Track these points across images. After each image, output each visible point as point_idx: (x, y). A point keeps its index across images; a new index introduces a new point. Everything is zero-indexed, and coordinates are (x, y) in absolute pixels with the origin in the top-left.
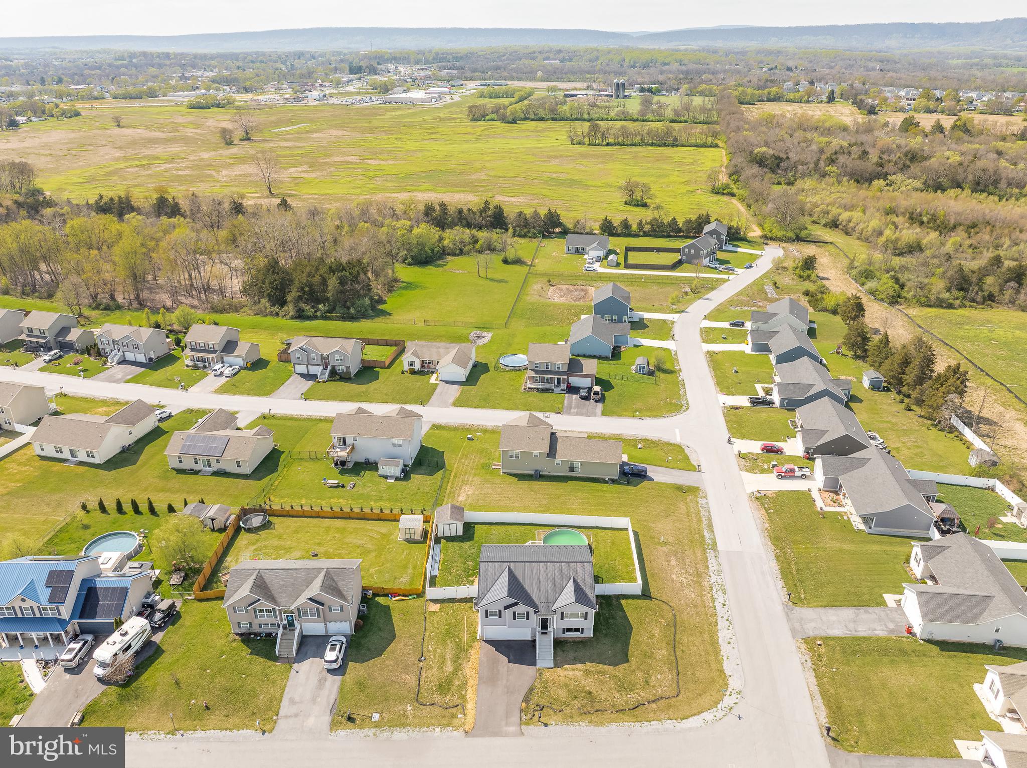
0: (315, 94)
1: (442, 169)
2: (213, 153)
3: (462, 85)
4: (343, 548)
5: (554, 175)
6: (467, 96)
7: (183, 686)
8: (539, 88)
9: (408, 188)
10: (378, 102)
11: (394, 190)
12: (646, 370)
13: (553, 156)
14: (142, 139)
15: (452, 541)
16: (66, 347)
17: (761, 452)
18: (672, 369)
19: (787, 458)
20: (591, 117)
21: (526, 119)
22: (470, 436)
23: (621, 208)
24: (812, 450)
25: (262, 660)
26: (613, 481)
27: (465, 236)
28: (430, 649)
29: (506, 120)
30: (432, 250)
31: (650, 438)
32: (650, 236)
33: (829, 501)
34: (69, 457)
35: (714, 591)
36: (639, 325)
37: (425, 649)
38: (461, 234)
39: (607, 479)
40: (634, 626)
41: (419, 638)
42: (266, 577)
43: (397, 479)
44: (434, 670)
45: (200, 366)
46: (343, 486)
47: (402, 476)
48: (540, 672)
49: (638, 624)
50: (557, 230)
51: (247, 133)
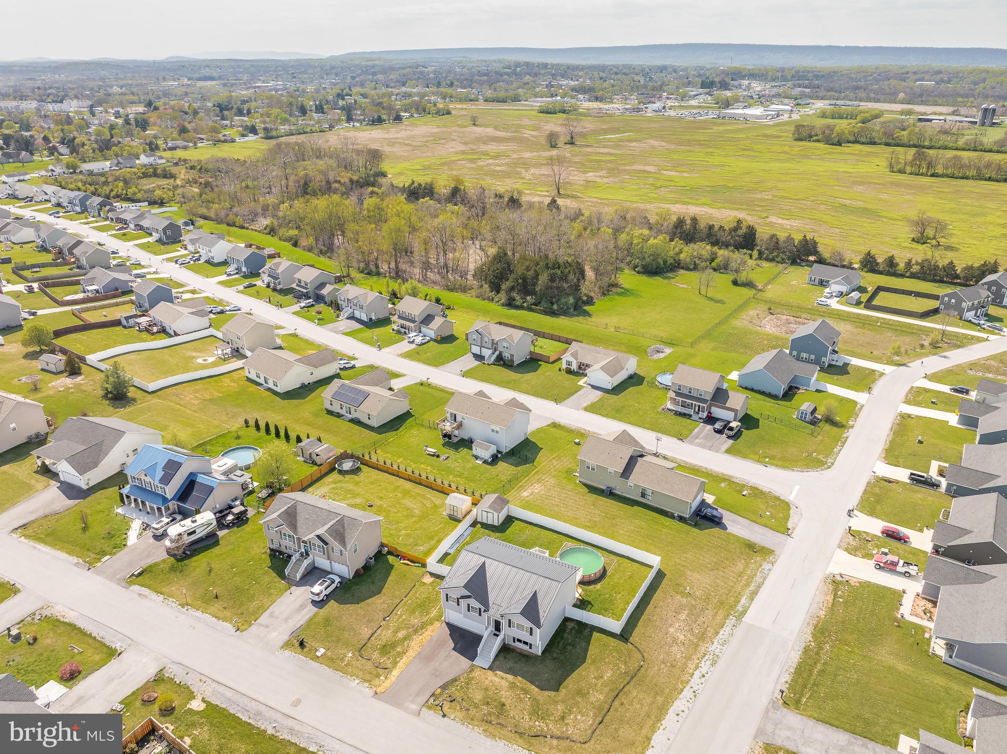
0: (658, 105)
1: (730, 185)
2: (535, 153)
3: (809, 104)
4: (395, 507)
5: (848, 202)
6: (808, 115)
7: (213, 574)
8: (891, 110)
9: (686, 200)
10: (712, 116)
11: (671, 200)
12: (809, 417)
13: (861, 181)
14: (486, 136)
15: (486, 529)
16: (319, 299)
17: (880, 535)
18: (844, 423)
19: (908, 549)
20: (933, 144)
21: (856, 142)
22: (577, 441)
23: (906, 244)
24: (943, 549)
25: (275, 575)
26: (681, 519)
27: (704, 252)
28: (399, 613)
29: (831, 142)
30: (665, 262)
31: (760, 487)
32: (918, 278)
33: (920, 611)
34: (263, 383)
35: (704, 659)
36: (838, 370)
37: (394, 612)
38: (704, 249)
39: (676, 515)
40: (588, 660)
41: (398, 601)
42: (299, 509)
43: (485, 462)
44: (389, 631)
45: (402, 332)
46: (438, 456)
47: (490, 460)
48: (472, 669)
49: (594, 661)
50: (812, 258)
51: (572, 138)
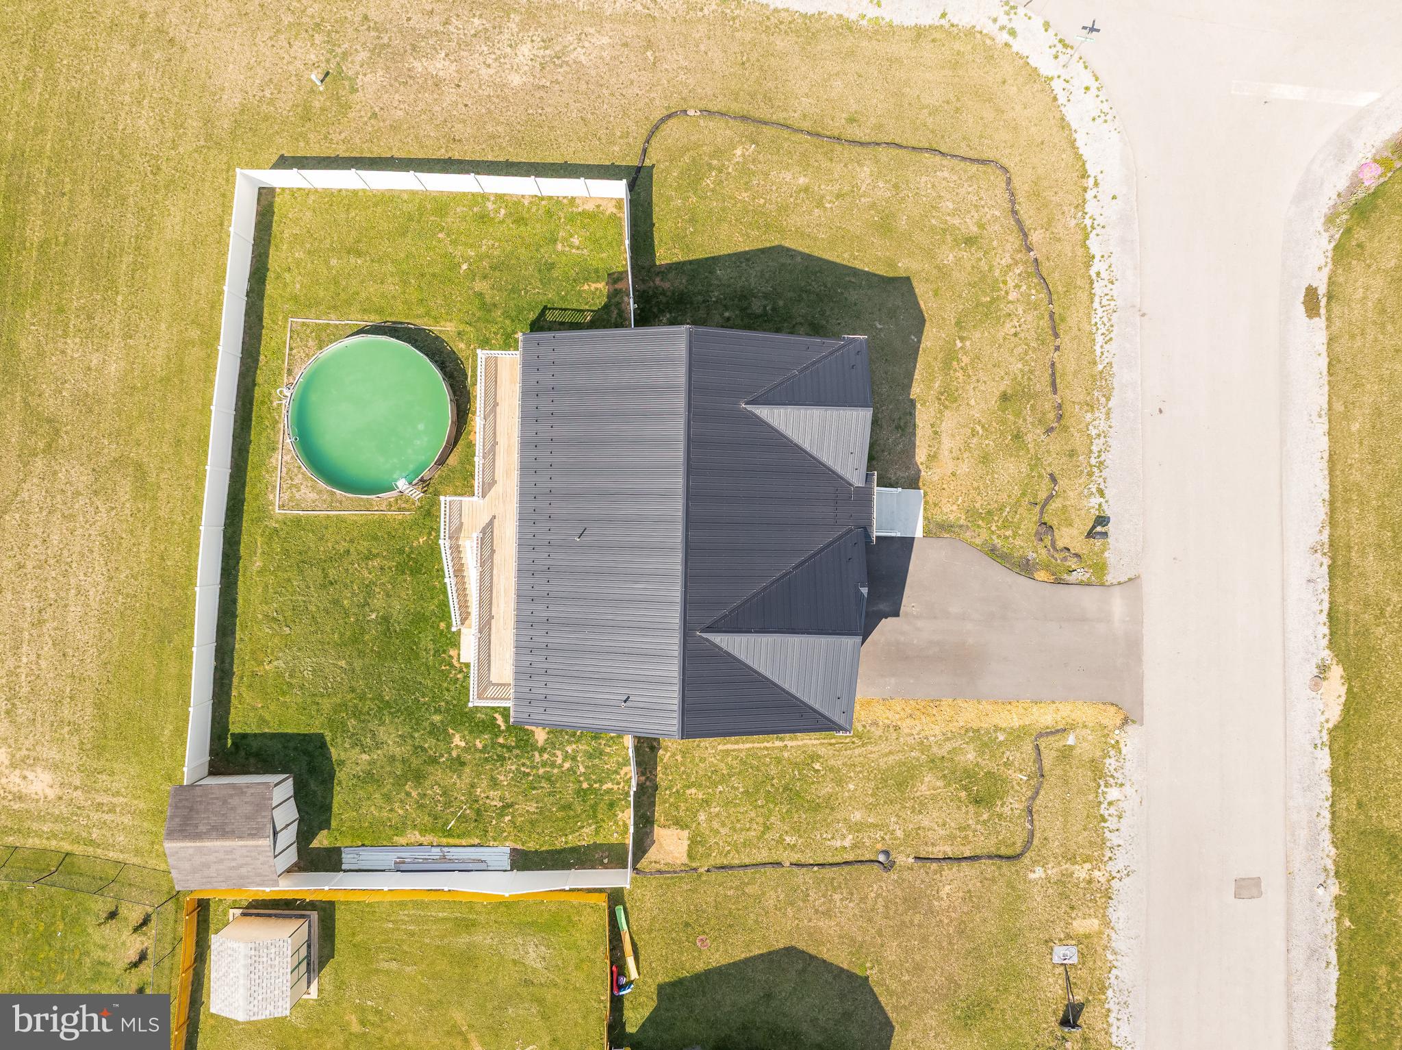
15: (325, 807)
37: (850, 855)
44: (926, 823)
48: (937, 529)
49: (766, 226)
